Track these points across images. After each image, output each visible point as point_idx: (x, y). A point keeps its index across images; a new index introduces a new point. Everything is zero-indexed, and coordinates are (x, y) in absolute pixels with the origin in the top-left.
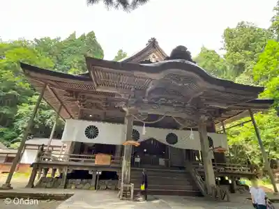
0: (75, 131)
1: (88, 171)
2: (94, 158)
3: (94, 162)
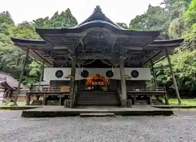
0: (50, 74)
1: (57, 96)
2: (60, 88)
3: (60, 90)
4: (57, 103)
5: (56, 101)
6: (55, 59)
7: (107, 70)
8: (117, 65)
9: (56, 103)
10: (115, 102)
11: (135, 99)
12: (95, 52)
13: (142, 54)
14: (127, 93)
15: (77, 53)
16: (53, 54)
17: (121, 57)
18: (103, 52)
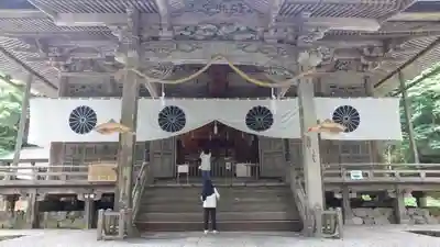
0: (49, 122)
1: (75, 196)
2: (86, 170)
3: (86, 177)
4: (77, 222)
5: (72, 213)
6: (66, 66)
7: (250, 104)
8: (285, 86)
9: (73, 220)
10: (280, 215)
11: (347, 204)
12: (207, 39)
13: (371, 49)
14: (325, 184)
15: (141, 41)
16: (61, 50)
17: (303, 56)
18: (237, 37)
